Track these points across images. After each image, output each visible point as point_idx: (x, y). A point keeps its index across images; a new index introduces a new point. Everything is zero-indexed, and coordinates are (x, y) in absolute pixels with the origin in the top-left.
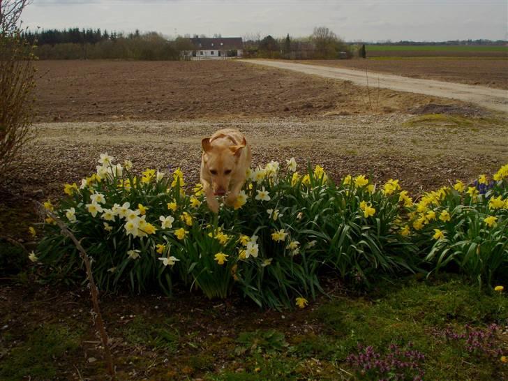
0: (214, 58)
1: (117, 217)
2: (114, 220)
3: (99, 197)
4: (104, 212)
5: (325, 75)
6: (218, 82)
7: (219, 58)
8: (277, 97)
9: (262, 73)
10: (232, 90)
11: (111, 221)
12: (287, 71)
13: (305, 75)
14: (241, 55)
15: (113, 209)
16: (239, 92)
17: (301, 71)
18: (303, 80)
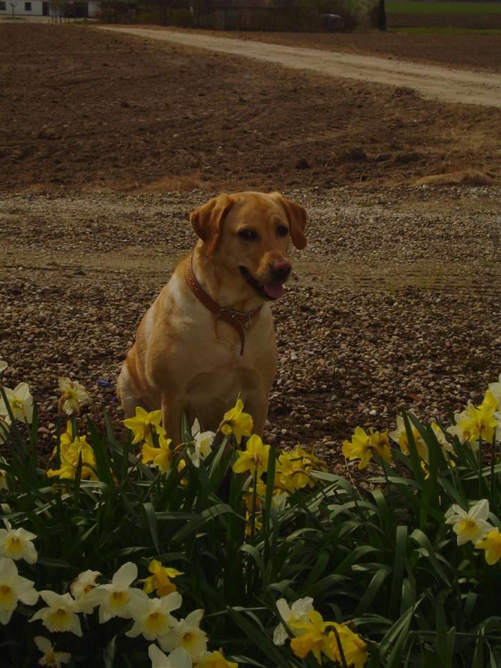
0: (32, 20)
1: (90, 620)
2: (79, 632)
3: (16, 542)
4: (42, 604)
5: (335, 72)
6: (77, 83)
7: (46, 20)
8: (246, 126)
9: (178, 62)
10: (125, 105)
11: (69, 634)
12: (237, 59)
13: (288, 71)
14: (97, 15)
15: (78, 588)
16: (143, 111)
17: (271, 59)
18: (290, 86)
